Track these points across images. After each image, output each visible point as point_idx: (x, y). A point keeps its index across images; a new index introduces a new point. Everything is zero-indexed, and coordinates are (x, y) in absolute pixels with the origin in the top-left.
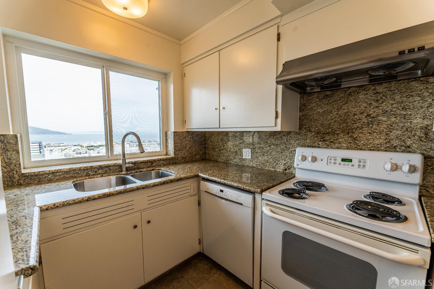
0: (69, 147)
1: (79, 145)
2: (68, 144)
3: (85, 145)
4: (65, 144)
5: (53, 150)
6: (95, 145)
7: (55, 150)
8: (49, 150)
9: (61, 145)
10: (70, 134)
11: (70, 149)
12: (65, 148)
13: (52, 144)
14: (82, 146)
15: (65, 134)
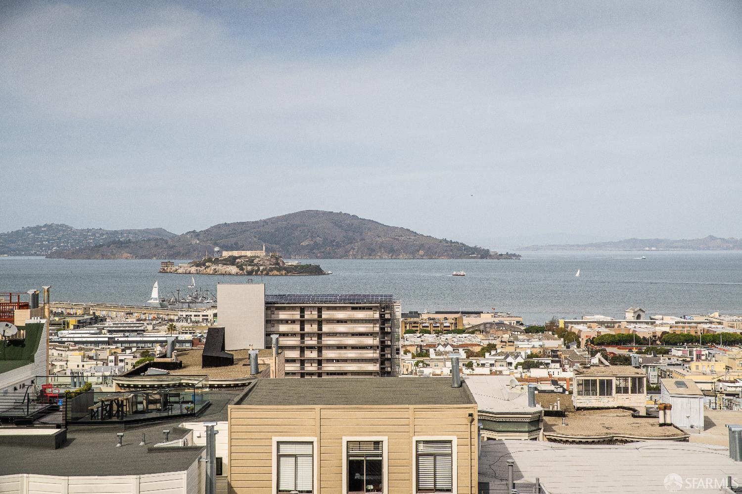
0: (506, 337)
1: (551, 328)
2: (497, 320)
3: (586, 332)
4: (486, 318)
5: (432, 354)
6: (644, 331)
7: (441, 348)
8: (413, 350)
9: (469, 321)
10: (509, 256)
11: (509, 349)
12: (485, 343)
13: (425, 317)
14: (570, 338)
15: (485, 254)
